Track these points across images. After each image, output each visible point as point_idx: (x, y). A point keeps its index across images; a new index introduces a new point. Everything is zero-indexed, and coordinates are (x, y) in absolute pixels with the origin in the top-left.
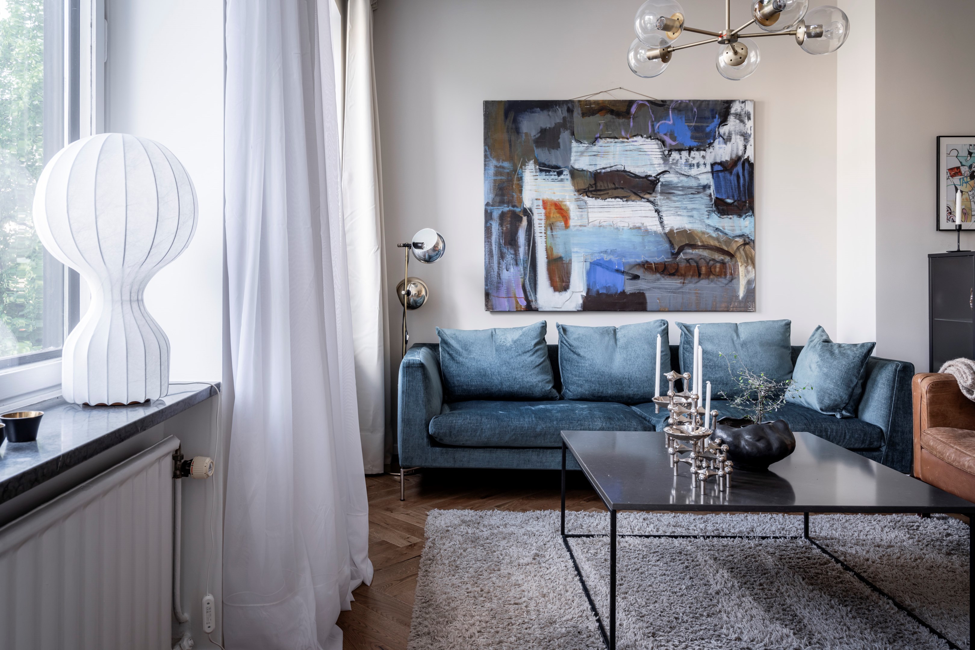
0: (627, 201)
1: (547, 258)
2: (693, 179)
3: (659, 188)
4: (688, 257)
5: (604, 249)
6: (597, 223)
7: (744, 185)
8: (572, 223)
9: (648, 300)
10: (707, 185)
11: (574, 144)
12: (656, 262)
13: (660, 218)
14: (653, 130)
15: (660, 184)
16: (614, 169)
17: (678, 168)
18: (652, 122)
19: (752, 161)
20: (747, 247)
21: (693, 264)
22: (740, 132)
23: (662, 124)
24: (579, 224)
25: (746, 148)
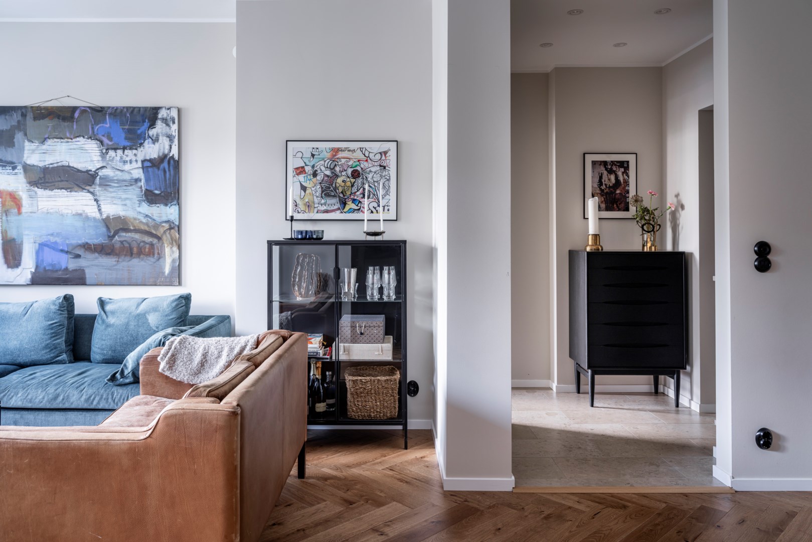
0: (70, 191)
1: (2, 239)
2: (127, 174)
3: (97, 180)
4: (122, 239)
5: (51, 232)
6: (45, 210)
7: (169, 179)
8: (24, 210)
9: (87, 276)
10: (138, 178)
11: (27, 143)
12: (94, 243)
13: (99, 206)
14: (93, 132)
15: (98, 177)
16: (60, 164)
17: (113, 164)
18: (92, 125)
19: (177, 159)
20: (172, 231)
21: (127, 245)
22: (166, 134)
23: (100, 127)
24: (30, 211)
25: (171, 148)
